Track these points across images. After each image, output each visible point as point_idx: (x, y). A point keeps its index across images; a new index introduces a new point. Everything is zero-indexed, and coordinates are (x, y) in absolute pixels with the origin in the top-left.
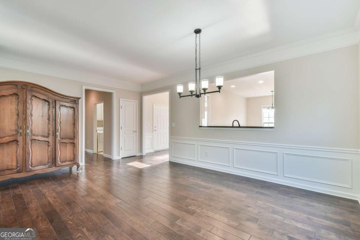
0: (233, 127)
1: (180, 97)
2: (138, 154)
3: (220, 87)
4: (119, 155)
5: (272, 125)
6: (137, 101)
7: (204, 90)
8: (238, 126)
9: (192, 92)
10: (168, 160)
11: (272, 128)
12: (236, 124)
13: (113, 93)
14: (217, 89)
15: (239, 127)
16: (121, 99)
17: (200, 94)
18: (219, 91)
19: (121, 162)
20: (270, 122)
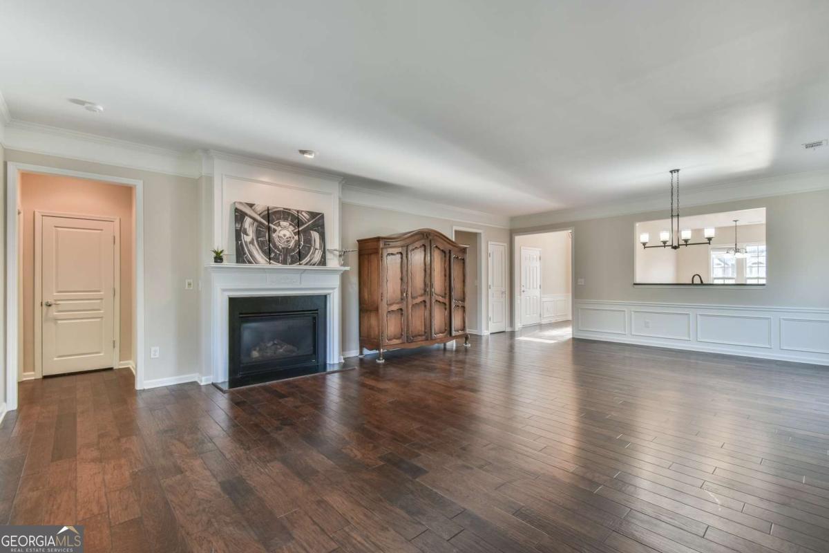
0: (693, 284)
1: (645, 247)
2: (508, 329)
3: (710, 239)
4: (487, 329)
5: (763, 282)
6: (506, 244)
7: (686, 241)
8: (699, 282)
9: (665, 242)
10: (571, 337)
11: (764, 285)
12: (697, 281)
13: (480, 234)
14: (707, 241)
15: (702, 284)
16: (489, 243)
17: (679, 245)
18: (709, 243)
19: (490, 339)
20: (726, 276)
